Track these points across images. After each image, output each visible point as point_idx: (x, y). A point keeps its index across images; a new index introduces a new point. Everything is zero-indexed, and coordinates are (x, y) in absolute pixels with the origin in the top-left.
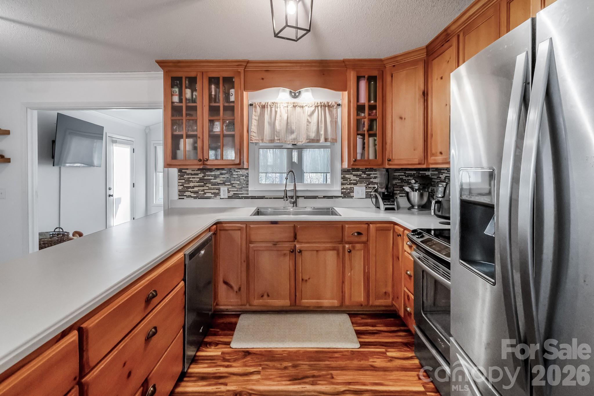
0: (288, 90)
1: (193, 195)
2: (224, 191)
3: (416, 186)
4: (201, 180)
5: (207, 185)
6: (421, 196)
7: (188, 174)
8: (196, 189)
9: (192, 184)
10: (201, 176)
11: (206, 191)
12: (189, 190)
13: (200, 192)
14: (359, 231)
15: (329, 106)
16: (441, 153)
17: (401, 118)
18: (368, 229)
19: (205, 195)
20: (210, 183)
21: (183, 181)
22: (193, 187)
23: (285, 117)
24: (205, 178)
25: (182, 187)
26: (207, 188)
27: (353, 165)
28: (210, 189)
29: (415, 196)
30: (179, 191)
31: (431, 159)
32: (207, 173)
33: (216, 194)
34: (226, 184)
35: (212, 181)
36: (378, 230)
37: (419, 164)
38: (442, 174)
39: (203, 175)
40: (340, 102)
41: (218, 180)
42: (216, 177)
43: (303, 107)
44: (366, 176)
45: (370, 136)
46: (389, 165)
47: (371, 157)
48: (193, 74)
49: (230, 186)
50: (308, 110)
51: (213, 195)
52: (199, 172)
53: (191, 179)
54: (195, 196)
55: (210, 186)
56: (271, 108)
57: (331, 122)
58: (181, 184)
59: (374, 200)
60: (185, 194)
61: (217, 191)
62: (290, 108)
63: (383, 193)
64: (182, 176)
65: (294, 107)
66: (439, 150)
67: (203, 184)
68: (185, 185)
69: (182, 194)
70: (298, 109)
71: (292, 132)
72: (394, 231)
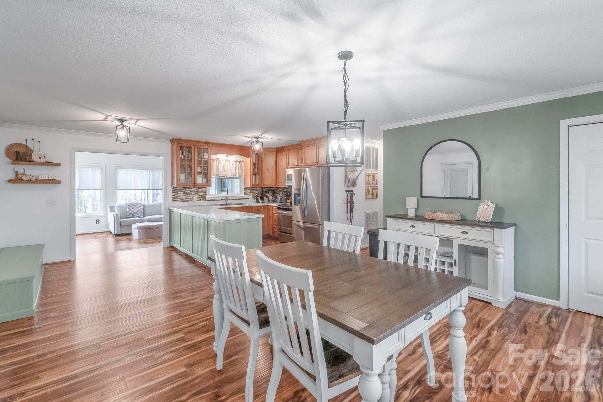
0: (226, 155)
1: (180, 200)
2: (195, 198)
3: (271, 194)
4: (184, 193)
5: (187, 195)
6: (273, 197)
7: (178, 190)
8: (181, 197)
9: (179, 195)
10: (184, 191)
11: (186, 198)
12: (178, 197)
13: (183, 199)
14: (258, 209)
15: (240, 162)
16: (282, 183)
17: (268, 170)
18: (260, 208)
19: (186, 200)
20: (188, 194)
21: (175, 193)
22: (180, 196)
23: (223, 165)
24: (186, 192)
25: (174, 196)
26: (187, 196)
27: (252, 186)
28: (188, 197)
29: (271, 197)
30: (173, 198)
31: (278, 184)
32: (187, 189)
33: (191, 199)
34: (196, 194)
35: (189, 193)
36: (263, 208)
37: (274, 186)
38: (278, 189)
39: (185, 190)
40: (243, 160)
41: (192, 193)
42: (191, 191)
43: (229, 161)
44: (252, 190)
45: (257, 175)
46: (264, 186)
47: (257, 183)
48: (190, 146)
49: (198, 195)
50: (232, 163)
51: (190, 200)
52: (183, 189)
53: (179, 192)
54: (181, 200)
55: (188, 195)
56: (217, 161)
57: (241, 168)
58: (173, 195)
59: (256, 200)
60: (176, 200)
61: (192, 198)
62: (225, 161)
63: (260, 197)
64: (174, 191)
65: (226, 161)
66: (281, 182)
67: (185, 194)
68: (176, 195)
69: (174, 200)
70: (228, 162)
71: (225, 171)
72: (268, 208)
